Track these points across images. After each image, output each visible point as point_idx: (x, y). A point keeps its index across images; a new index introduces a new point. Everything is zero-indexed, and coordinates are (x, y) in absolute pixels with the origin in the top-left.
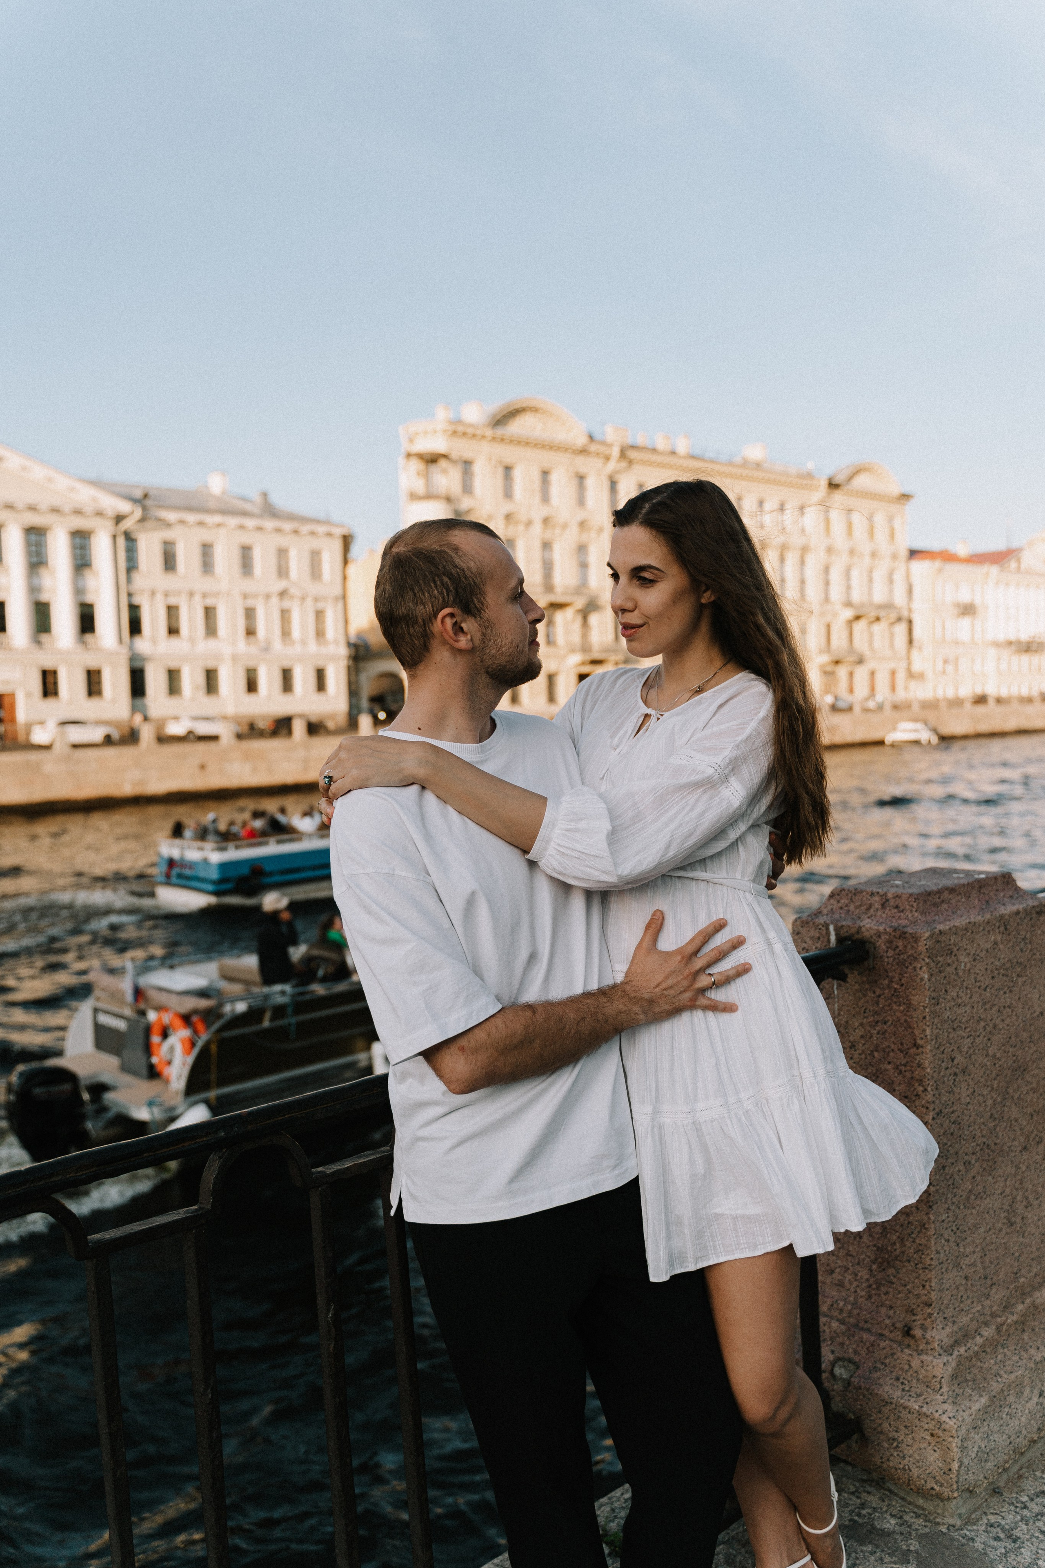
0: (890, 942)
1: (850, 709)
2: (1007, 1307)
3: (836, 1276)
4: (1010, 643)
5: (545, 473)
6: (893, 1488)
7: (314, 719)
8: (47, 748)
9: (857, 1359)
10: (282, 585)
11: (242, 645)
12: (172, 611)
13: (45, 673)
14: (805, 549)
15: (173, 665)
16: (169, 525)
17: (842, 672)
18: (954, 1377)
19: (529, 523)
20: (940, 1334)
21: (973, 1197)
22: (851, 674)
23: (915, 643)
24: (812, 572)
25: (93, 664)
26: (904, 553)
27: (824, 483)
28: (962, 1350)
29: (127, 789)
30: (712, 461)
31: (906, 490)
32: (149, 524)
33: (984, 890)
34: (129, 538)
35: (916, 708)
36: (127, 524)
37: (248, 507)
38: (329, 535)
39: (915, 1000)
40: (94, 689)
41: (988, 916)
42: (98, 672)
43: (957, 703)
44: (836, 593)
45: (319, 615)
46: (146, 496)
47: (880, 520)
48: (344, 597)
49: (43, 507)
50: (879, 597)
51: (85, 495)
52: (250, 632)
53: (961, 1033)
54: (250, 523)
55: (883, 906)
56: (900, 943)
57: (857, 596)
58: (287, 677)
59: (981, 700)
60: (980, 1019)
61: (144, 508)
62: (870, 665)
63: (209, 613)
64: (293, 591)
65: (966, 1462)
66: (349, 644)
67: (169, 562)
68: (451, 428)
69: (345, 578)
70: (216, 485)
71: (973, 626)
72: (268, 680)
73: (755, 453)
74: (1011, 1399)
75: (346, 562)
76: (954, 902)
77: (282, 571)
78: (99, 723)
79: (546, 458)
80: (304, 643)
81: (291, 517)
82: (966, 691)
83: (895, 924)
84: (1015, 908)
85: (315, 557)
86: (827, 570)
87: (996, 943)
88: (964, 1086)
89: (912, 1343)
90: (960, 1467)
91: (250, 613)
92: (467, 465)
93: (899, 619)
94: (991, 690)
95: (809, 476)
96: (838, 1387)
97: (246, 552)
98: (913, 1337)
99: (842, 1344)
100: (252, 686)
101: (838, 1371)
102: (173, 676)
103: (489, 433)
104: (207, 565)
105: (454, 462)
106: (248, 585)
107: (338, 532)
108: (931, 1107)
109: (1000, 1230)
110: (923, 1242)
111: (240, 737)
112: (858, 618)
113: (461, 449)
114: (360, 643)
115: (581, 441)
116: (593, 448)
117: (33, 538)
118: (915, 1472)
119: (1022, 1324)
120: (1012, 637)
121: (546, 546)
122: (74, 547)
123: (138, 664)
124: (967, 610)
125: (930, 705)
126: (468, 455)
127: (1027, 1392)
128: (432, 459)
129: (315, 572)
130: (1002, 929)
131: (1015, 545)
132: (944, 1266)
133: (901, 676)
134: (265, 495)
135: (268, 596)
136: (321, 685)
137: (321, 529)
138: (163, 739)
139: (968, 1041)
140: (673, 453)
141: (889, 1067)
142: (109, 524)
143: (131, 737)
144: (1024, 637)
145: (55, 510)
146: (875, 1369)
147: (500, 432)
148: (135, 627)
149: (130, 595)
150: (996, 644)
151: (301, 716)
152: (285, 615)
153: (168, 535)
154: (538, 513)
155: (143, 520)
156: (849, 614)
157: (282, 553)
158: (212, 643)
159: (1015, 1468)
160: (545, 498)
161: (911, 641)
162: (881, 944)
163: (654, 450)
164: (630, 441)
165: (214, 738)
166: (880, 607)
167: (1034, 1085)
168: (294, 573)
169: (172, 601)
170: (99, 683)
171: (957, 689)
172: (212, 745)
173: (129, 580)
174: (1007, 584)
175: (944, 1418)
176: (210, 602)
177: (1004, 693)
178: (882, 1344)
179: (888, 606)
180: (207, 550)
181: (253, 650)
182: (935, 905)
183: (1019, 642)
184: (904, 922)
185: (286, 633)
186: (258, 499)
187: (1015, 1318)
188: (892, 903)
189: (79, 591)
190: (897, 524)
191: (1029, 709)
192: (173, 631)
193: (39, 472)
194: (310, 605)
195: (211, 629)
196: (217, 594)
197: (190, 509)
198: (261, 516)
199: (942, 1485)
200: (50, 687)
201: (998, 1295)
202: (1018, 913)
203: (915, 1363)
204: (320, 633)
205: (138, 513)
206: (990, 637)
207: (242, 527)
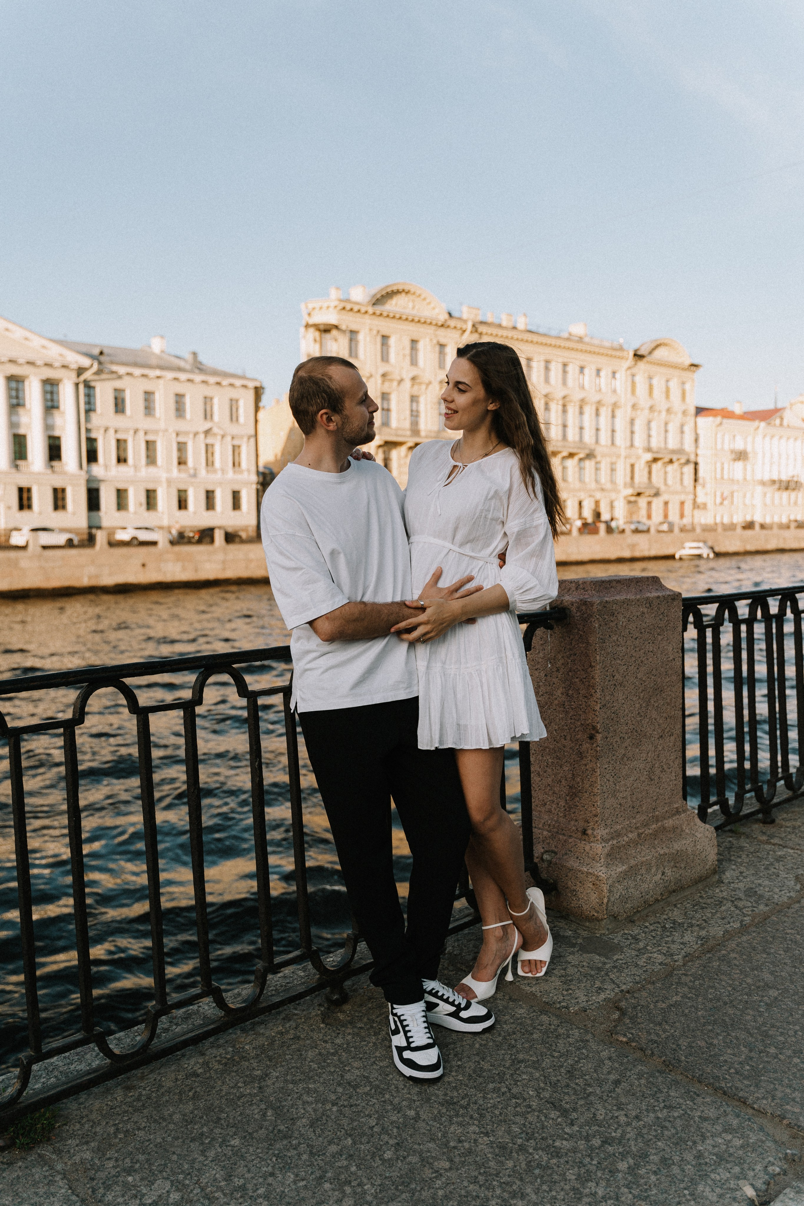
0: (578, 608)
1: (648, 531)
2: (646, 825)
3: (547, 807)
4: (774, 482)
5: (414, 342)
6: (573, 919)
7: (230, 530)
8: (24, 548)
9: (556, 850)
10: (207, 425)
11: (175, 471)
12: (121, 444)
13: (21, 490)
14: (615, 406)
15: (121, 486)
16: (120, 377)
17: (642, 502)
18: (609, 855)
19: (401, 381)
20: (601, 832)
21: (625, 759)
22: (649, 503)
23: (701, 481)
24: (621, 424)
25: (58, 485)
26: (692, 411)
27: (631, 354)
28: (615, 842)
29: (85, 582)
30: (545, 335)
31: (695, 362)
32: (104, 376)
33: (639, 584)
34: (88, 385)
35: (698, 530)
36: (87, 375)
37: (182, 364)
38: (245, 386)
39: (591, 640)
40: (60, 503)
41: (638, 597)
42: (63, 490)
43: (730, 527)
44: (639, 440)
45: (236, 449)
46: (101, 353)
47: (674, 385)
48: (256, 435)
49: (21, 361)
50: (672, 443)
51: (54, 352)
52: (181, 462)
53: (619, 662)
54: (183, 376)
55: (577, 589)
56: (584, 608)
57: (655, 443)
58: (210, 496)
59: (749, 526)
60: (632, 656)
61: (100, 363)
62: (664, 497)
63: (150, 445)
64: (215, 430)
65: (612, 899)
66: (258, 473)
67: (119, 406)
68: (341, 305)
69: (256, 421)
70: (157, 346)
71: (745, 469)
72: (196, 500)
73: (578, 330)
74: (643, 871)
75: (257, 409)
76: (619, 588)
77: (207, 415)
78: (63, 530)
79: (414, 330)
80: (223, 471)
81: (215, 373)
82: (739, 519)
83: (582, 597)
84: (656, 595)
85: (233, 404)
86: (632, 422)
87: (643, 613)
88: (621, 695)
89: (587, 838)
90: (608, 901)
91: (181, 447)
92: (353, 333)
93: (688, 462)
94: (758, 518)
95: (621, 349)
96: (545, 865)
97: (179, 398)
98: (587, 835)
99: (549, 843)
100: (182, 504)
101: (545, 857)
102: (121, 495)
103: (371, 310)
104: (149, 409)
105: (344, 332)
106: (181, 425)
107: (251, 385)
108: (599, 701)
109: (644, 782)
110: (594, 779)
111: (172, 543)
112: (655, 460)
113: (348, 321)
114: (267, 471)
115: (443, 317)
116: (452, 323)
117: (13, 385)
118: (585, 907)
119: (655, 835)
120: (775, 477)
121: (414, 399)
122: (45, 392)
123: (94, 486)
124: (741, 456)
125: (709, 529)
126: (354, 327)
127: (654, 870)
128: (326, 330)
129: (233, 417)
130: (648, 605)
131: (779, 406)
132: (606, 795)
133: (688, 507)
134: (195, 354)
135: (196, 434)
136: (236, 505)
137: (238, 383)
138: (113, 544)
139: (625, 667)
140: (515, 328)
141: (577, 680)
142: (74, 375)
143: (90, 541)
144: (784, 477)
145: (30, 363)
146: (566, 854)
147: (379, 309)
148: (92, 456)
149: (88, 430)
150: (763, 483)
151: (220, 528)
152: (209, 448)
153: (118, 384)
154: (408, 373)
155: (99, 372)
156: (649, 456)
157: (208, 400)
158: (152, 469)
159: (645, 912)
160: (414, 362)
161: (696, 480)
162: (574, 609)
163: (500, 326)
164: (480, 318)
165: (154, 543)
166: (673, 452)
167: (668, 701)
168: (216, 418)
169: (120, 436)
170: (64, 499)
171: (732, 517)
172: (151, 549)
173: (88, 420)
174: (772, 437)
175: (600, 874)
176: (150, 438)
177: (768, 520)
178: (570, 840)
179: (680, 451)
180: (148, 396)
181: (183, 475)
182: (606, 588)
183: (781, 481)
184: (586, 596)
185: (209, 463)
186: (189, 357)
187: (651, 831)
188: (581, 586)
189: (48, 427)
190: (687, 387)
191: (786, 533)
192: (121, 460)
193: (18, 333)
194: (229, 441)
195: (151, 459)
196: (156, 432)
197: (136, 365)
198: (191, 371)
199: (598, 912)
200: (25, 502)
201: (641, 818)
202: (658, 597)
203: (587, 848)
204: (236, 464)
205: (96, 366)
206: (759, 477)
207: (176, 379)
